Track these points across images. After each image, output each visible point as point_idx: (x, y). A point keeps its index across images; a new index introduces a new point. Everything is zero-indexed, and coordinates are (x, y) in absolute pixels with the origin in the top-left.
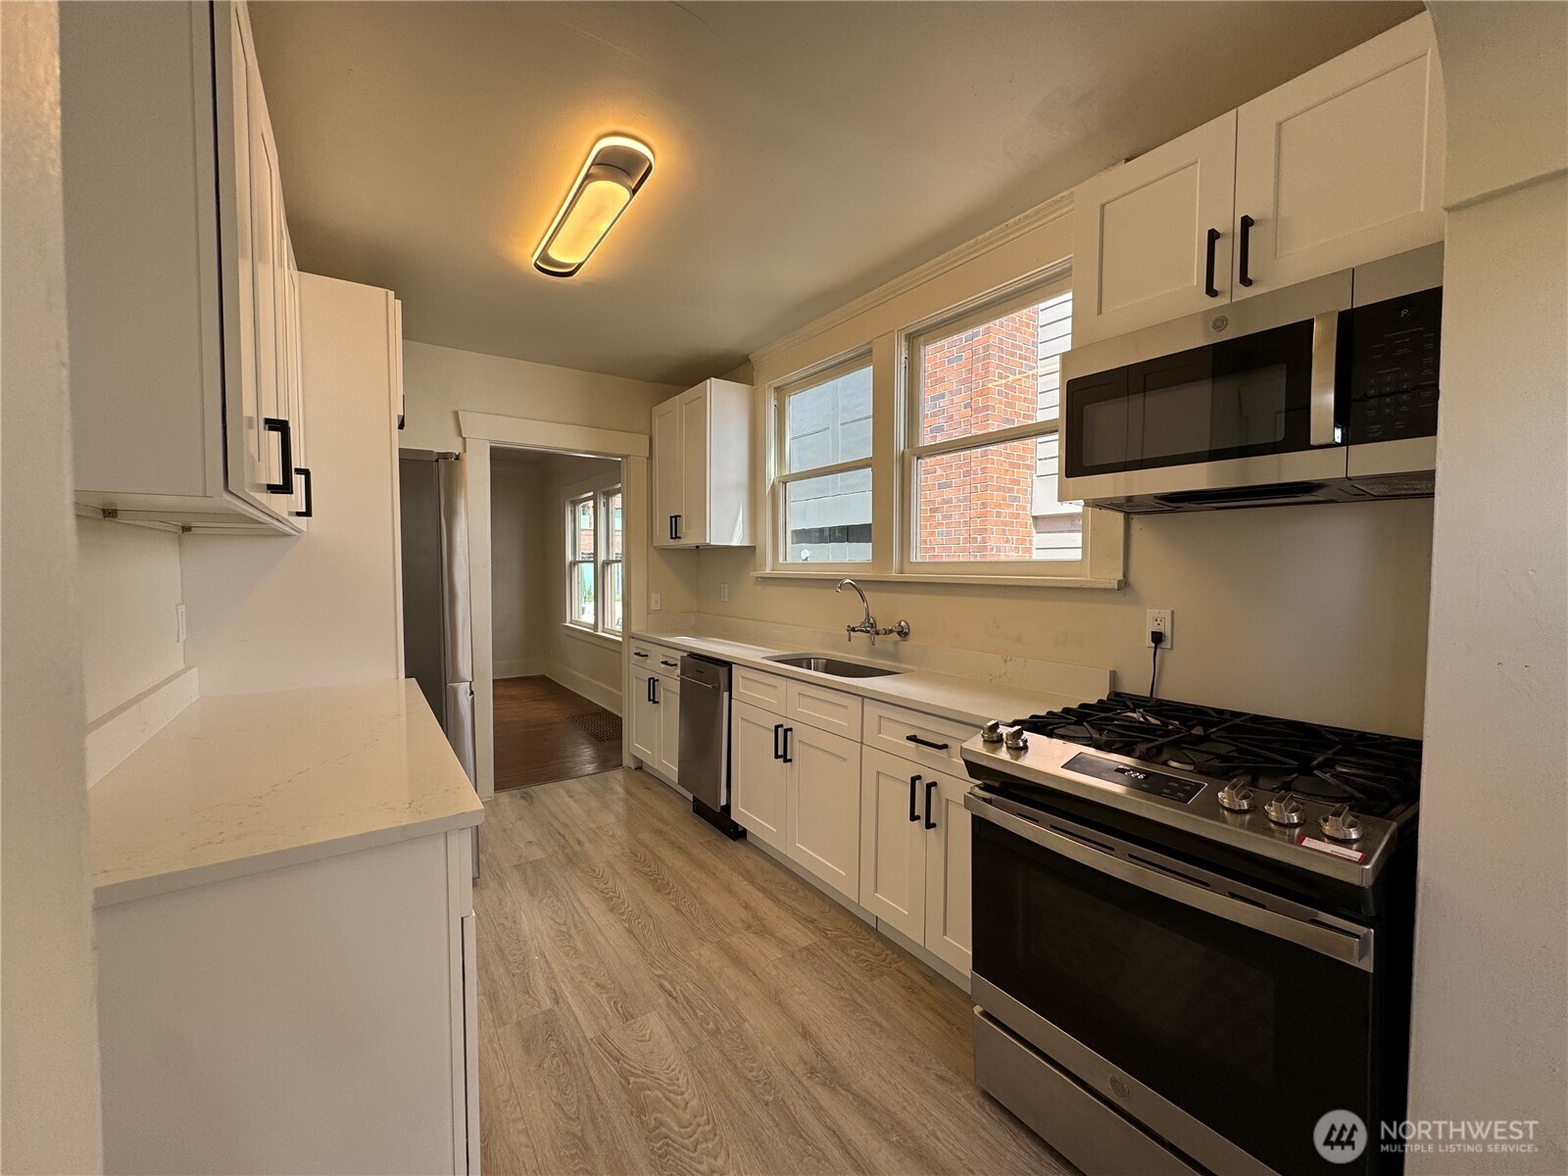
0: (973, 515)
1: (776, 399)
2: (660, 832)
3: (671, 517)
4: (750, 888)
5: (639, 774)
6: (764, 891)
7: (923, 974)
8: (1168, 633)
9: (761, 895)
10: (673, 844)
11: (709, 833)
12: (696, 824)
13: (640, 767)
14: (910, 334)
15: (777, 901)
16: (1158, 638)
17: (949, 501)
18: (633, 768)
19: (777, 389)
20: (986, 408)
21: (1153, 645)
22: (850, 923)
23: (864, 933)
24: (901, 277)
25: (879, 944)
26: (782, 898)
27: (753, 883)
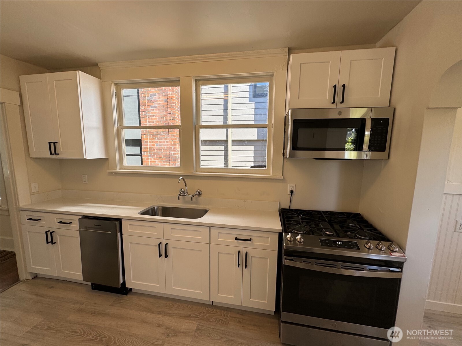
0: (170, 139)
1: (116, 89)
2: (80, 310)
3: (50, 143)
4: (152, 315)
5: (36, 281)
6: (160, 313)
7: (238, 313)
8: (294, 191)
9: (160, 316)
10: (95, 314)
11: (112, 298)
12: (100, 296)
13: (36, 277)
14: (196, 79)
15: (170, 315)
16: (292, 192)
17: (160, 134)
18: (31, 279)
19: (116, 84)
20: (174, 103)
21: (291, 194)
22: (203, 308)
23: (210, 309)
24: (197, 56)
25: (218, 310)
26: (170, 312)
27: (153, 313)
